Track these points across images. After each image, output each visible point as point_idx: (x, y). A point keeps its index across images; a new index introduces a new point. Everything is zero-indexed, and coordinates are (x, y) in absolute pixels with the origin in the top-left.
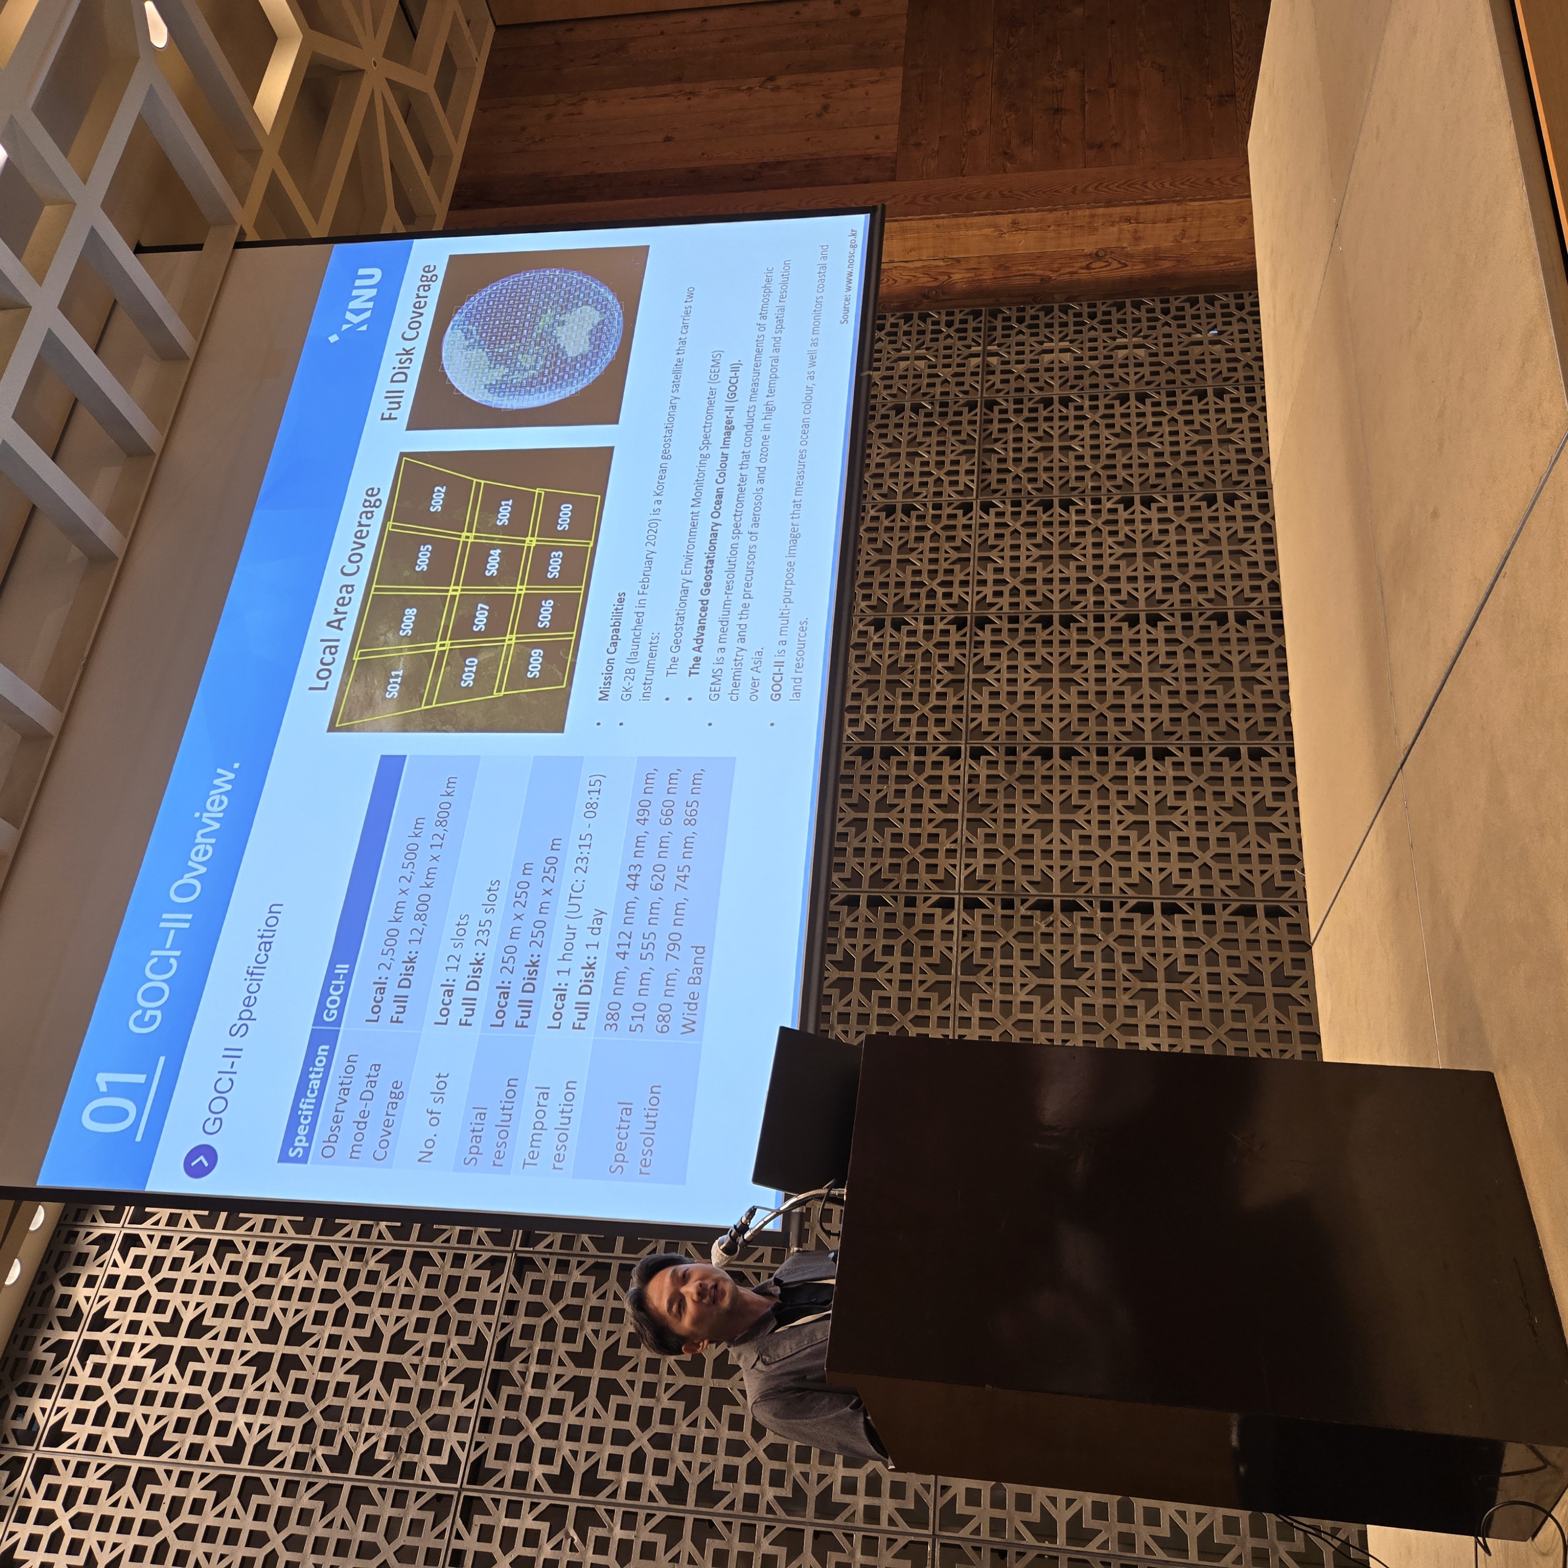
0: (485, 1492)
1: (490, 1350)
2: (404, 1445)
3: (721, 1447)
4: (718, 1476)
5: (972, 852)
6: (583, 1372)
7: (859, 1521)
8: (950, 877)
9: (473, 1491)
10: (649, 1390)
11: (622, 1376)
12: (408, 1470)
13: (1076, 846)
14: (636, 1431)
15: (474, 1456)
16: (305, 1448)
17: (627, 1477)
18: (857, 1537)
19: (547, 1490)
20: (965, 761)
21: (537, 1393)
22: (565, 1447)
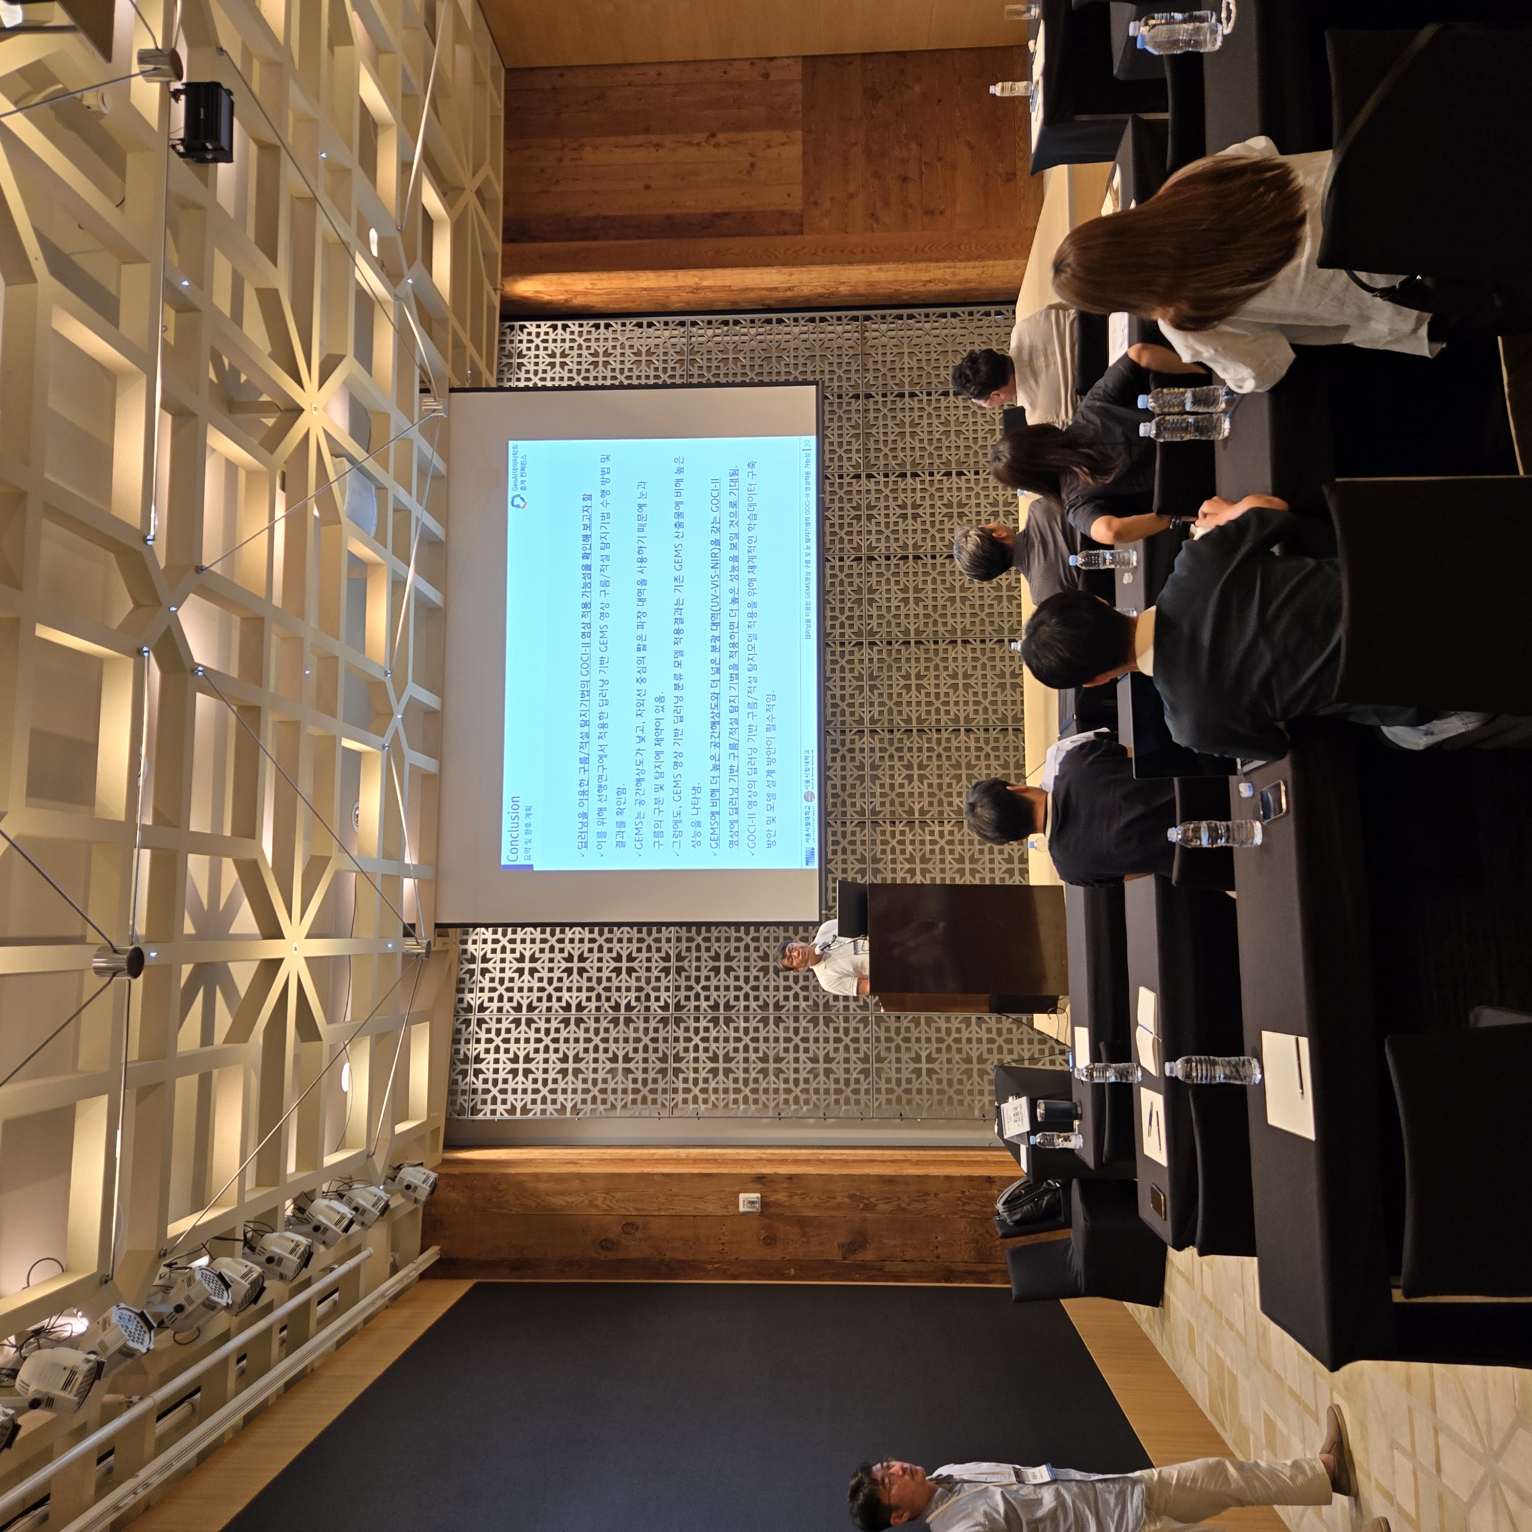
0: (683, 1014)
1: (673, 958)
2: (643, 999)
3: (781, 988)
4: (781, 999)
5: (872, 704)
6: (717, 964)
7: (841, 1011)
8: (862, 719)
9: (678, 1014)
10: (747, 969)
11: (734, 964)
12: (647, 1009)
13: (923, 699)
14: (743, 985)
15: (675, 1001)
16: (599, 1004)
17: (743, 1003)
18: (841, 1017)
19: (709, 1011)
20: (866, 649)
21: (698, 974)
22: (714, 994)
